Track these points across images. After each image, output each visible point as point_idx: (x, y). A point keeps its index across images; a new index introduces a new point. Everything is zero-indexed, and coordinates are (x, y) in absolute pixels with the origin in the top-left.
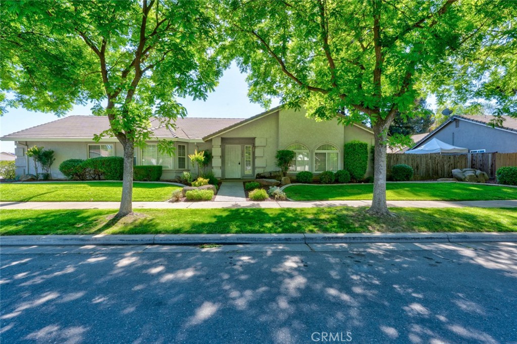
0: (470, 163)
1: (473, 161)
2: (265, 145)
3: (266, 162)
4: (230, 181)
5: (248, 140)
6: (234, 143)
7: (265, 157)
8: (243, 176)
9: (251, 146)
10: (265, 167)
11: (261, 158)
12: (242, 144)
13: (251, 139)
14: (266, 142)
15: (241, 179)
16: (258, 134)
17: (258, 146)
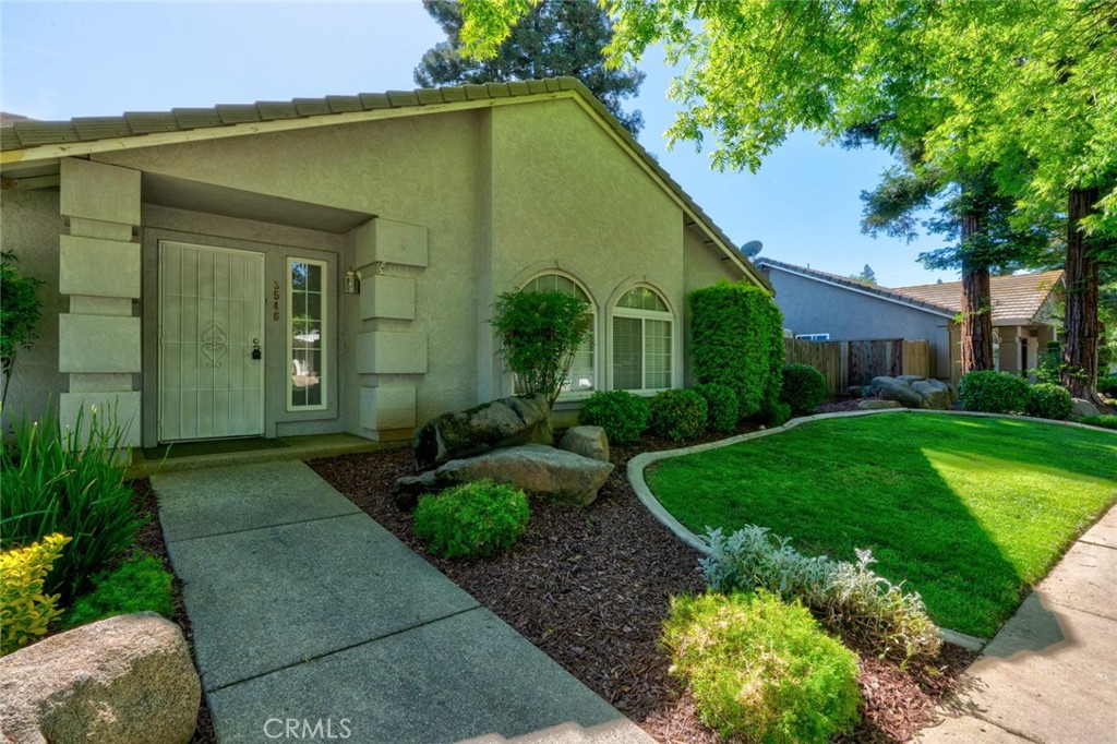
0: (847, 361)
1: (853, 358)
2: (424, 264)
3: (425, 347)
4: (209, 466)
5: (305, 232)
6: (222, 235)
7: (422, 325)
8: (277, 423)
9: (324, 265)
10: (423, 374)
11: (400, 328)
12: (272, 246)
13: (322, 230)
14: (426, 246)
15: (269, 436)
16: (388, 203)
17: (388, 260)
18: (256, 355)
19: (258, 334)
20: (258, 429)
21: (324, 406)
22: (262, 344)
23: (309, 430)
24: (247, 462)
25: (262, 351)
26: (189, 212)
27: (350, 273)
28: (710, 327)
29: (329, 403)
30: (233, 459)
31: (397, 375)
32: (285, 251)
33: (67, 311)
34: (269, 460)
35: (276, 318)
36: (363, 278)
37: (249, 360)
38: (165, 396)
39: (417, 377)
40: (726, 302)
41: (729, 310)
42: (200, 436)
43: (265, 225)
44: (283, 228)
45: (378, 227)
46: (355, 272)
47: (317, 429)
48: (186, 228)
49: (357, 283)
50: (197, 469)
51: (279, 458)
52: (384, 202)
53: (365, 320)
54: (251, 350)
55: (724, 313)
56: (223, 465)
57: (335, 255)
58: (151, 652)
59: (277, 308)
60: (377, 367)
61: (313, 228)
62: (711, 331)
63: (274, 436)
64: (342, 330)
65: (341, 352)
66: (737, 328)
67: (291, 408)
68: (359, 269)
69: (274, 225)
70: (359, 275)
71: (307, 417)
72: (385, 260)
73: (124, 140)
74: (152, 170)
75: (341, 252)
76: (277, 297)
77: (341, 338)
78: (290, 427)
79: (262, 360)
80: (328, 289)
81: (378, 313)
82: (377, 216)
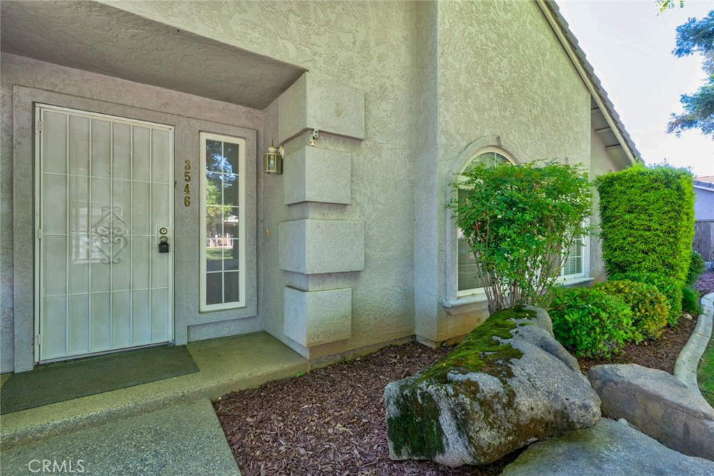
2: (361, 136)
3: (362, 237)
4: (69, 430)
5: (221, 104)
6: (120, 102)
7: (358, 210)
8: (188, 327)
9: (242, 143)
10: (359, 272)
11: (333, 215)
12: (181, 119)
14: (363, 114)
15: (178, 343)
16: (320, 56)
17: (320, 128)
18: (164, 247)
19: (166, 222)
20: (167, 337)
21: (242, 303)
22: (170, 235)
23: (225, 331)
24: (129, 415)
25: (171, 243)
27: (272, 150)
28: (630, 212)
29: (247, 299)
30: (110, 413)
31: (330, 274)
32: (197, 125)
34: (163, 404)
35: (187, 203)
36: (287, 153)
37: (155, 253)
38: (45, 302)
39: (353, 275)
40: (655, 185)
41: (658, 194)
42: (93, 351)
43: (174, 93)
44: (195, 98)
45: (309, 83)
46: (278, 148)
47: (235, 330)
48: (73, 90)
49: (280, 161)
50: (46, 438)
51: (179, 400)
52: (315, 54)
53: (289, 205)
54: (157, 243)
55: (652, 196)
56: (92, 424)
57: (255, 132)
59: (188, 192)
60: (307, 266)
61: (229, 100)
62: (633, 215)
63: (185, 342)
64: (261, 217)
65: (261, 241)
66: (669, 212)
67: (205, 307)
68: (283, 144)
69: (184, 94)
70: (282, 151)
71: (224, 316)
72: (317, 128)
75: (261, 130)
76: (188, 179)
77: (261, 226)
78: (204, 330)
79: (171, 254)
80: (247, 171)
81: (310, 195)
82: (308, 71)
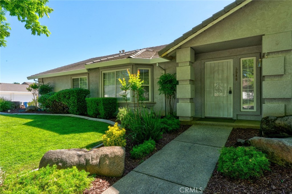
2: (290, 48)
3: (290, 86)
4: (206, 125)
5: (247, 48)
6: (220, 57)
8: (237, 115)
9: (255, 58)
10: (290, 98)
11: (276, 79)
12: (235, 56)
13: (253, 46)
14: (291, 40)
15: (234, 119)
16: (270, 27)
17: (269, 52)
18: (230, 92)
19: (231, 85)
20: (231, 116)
21: (255, 110)
22: (232, 89)
23: (249, 118)
24: (216, 125)
25: (232, 91)
26: (212, 53)
27: (260, 60)
29: (257, 109)
30: (213, 124)
31: (275, 99)
32: (239, 57)
33: (178, 84)
34: (223, 126)
35: (237, 80)
37: (228, 94)
38: (206, 104)
39: (286, 99)
43: (233, 50)
44: (239, 49)
45: (264, 39)
47: (252, 118)
48: (211, 57)
50: (203, 125)
51: (226, 126)
54: (228, 91)
56: (210, 125)
57: (259, 53)
58: (118, 155)
59: (237, 77)
60: (263, 95)
61: (249, 46)
67: (242, 110)
69: (236, 49)
71: (248, 113)
72: (267, 52)
73: (183, 42)
74: (193, 46)
76: (237, 73)
78: (242, 116)
79: (232, 94)
81: (264, 74)
82: (263, 35)
